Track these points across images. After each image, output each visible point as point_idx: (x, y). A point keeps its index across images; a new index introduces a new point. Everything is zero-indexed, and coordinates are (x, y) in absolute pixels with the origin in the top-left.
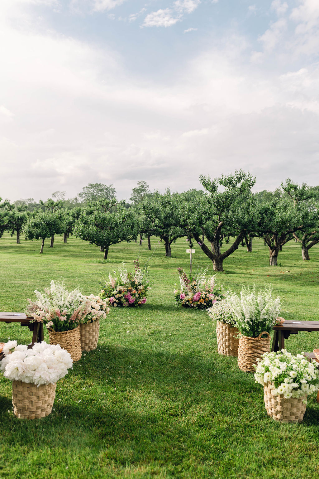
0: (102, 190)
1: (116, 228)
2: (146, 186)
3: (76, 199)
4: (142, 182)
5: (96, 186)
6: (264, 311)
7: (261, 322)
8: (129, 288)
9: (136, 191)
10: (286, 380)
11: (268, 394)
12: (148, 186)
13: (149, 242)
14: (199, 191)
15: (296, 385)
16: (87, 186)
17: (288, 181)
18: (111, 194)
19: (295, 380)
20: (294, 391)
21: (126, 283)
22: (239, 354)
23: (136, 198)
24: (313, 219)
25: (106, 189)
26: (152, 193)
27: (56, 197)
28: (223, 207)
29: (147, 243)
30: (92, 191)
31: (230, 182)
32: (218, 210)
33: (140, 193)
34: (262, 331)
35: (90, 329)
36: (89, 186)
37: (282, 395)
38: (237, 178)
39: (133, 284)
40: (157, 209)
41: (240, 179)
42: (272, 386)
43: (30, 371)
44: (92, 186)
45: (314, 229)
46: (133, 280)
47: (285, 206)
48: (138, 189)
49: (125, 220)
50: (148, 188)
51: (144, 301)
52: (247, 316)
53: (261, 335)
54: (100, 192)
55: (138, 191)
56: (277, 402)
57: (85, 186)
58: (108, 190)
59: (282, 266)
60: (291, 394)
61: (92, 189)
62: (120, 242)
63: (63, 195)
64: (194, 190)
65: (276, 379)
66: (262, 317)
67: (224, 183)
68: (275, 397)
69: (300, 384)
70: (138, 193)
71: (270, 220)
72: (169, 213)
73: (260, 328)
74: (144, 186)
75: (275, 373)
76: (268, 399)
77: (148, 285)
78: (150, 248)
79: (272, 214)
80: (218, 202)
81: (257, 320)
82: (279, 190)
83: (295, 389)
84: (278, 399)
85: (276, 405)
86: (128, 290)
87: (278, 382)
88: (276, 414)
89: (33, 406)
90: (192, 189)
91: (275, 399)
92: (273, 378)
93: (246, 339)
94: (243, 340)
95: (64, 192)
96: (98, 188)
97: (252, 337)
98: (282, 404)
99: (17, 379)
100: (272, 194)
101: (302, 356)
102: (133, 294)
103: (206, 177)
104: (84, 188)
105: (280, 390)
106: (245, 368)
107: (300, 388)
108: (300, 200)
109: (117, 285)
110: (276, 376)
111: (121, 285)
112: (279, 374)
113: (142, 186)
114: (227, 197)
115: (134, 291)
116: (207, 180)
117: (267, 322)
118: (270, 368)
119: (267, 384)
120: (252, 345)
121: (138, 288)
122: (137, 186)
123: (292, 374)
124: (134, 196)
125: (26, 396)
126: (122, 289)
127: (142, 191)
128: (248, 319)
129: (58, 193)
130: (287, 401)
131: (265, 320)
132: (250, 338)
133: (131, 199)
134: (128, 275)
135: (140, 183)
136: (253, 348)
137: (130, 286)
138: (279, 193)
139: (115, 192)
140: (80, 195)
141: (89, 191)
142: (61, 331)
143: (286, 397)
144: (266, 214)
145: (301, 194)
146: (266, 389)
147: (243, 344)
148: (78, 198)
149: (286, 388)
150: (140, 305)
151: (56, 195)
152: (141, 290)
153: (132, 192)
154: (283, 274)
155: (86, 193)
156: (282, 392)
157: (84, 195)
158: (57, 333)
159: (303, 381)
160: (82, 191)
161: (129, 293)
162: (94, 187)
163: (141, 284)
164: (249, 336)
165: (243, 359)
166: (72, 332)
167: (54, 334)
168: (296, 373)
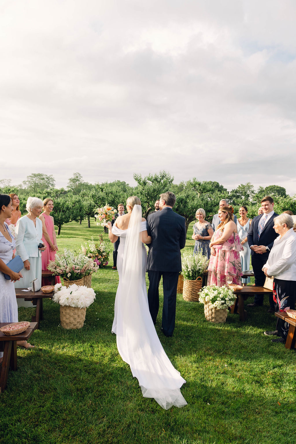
0: (43, 179)
1: (67, 211)
2: (80, 177)
3: (21, 186)
4: (77, 174)
5: (38, 176)
6: (199, 264)
7: (197, 271)
8: (96, 255)
9: (72, 180)
10: (218, 299)
11: (207, 308)
12: (82, 177)
13: (89, 222)
14: (122, 182)
15: (223, 302)
16: (31, 175)
17: (194, 179)
18: (51, 182)
19: (223, 299)
20: (222, 305)
21: (94, 251)
22: (183, 291)
23: (72, 186)
24: (211, 206)
25: (47, 178)
26: (85, 183)
27: (3, 183)
28: (152, 197)
29: (87, 223)
30: (35, 180)
31: (156, 179)
32: (148, 199)
33: (75, 182)
34: (198, 276)
35: (87, 279)
36: (32, 176)
37: (216, 308)
38: (161, 176)
39: (99, 252)
40: (103, 198)
41: (163, 177)
42: (210, 303)
43: (76, 300)
44: (35, 175)
45: (211, 213)
46: (99, 249)
47: (193, 197)
48: (74, 179)
49: (75, 205)
50: (81, 179)
51: (107, 263)
52: (189, 267)
53: (197, 278)
54: (41, 181)
55: (74, 180)
56: (212, 312)
57: (29, 176)
58: (48, 179)
59: (190, 240)
60: (221, 307)
61: (34, 177)
62: (71, 221)
63: (9, 182)
64: (119, 181)
65: (213, 299)
66: (198, 268)
67: (151, 180)
68: (212, 309)
69: (225, 300)
70: (74, 182)
71: (185, 207)
72: (111, 201)
73: (197, 274)
74: (79, 177)
75: (212, 296)
76: (207, 312)
77: (109, 252)
78: (89, 227)
79: (186, 202)
80: (148, 194)
81: (195, 270)
82: (183, 183)
83: (223, 304)
84: (213, 311)
85: (212, 314)
86: (96, 256)
87: (213, 300)
88: (212, 319)
89: (75, 321)
90: (117, 181)
91: (212, 311)
92: (211, 299)
93: (188, 282)
94: (187, 282)
95: (10, 180)
96: (40, 177)
97: (192, 280)
98: (215, 313)
99: (68, 305)
100: (177, 186)
101: (225, 287)
102: (100, 259)
103: (138, 175)
104: (28, 177)
105: (215, 305)
106: (188, 299)
107: (225, 303)
108: (202, 193)
109: (87, 252)
110: (213, 297)
111: (91, 252)
112: (214, 296)
113: (77, 177)
114: (154, 190)
115: (100, 257)
116: (139, 177)
117: (201, 271)
118: (209, 294)
119: (206, 303)
120: (192, 285)
121: (103, 254)
122: (73, 177)
123: (221, 296)
124: (71, 185)
125: (72, 315)
126: (92, 255)
127: (77, 181)
128: (190, 269)
129: (5, 180)
130: (218, 310)
131: (200, 269)
132: (191, 281)
133: (68, 187)
134: (96, 245)
135: (75, 174)
136: (193, 286)
137: (97, 253)
138: (183, 185)
139: (54, 181)
140: (24, 182)
141: (32, 179)
142: (73, 280)
143: (218, 308)
144: (182, 203)
145: (203, 189)
146: (205, 306)
147: (186, 284)
148: (23, 185)
149: (218, 303)
150: (104, 266)
151: (3, 182)
152: (104, 256)
153: (69, 181)
154: (192, 245)
155: (29, 181)
156: (216, 306)
157: (27, 183)
158: (71, 281)
159: (227, 299)
160: (26, 179)
161: (97, 258)
162: (36, 176)
163: (104, 252)
164: (190, 279)
165: (187, 293)
166: (80, 281)
167: (69, 282)
168: (223, 295)
